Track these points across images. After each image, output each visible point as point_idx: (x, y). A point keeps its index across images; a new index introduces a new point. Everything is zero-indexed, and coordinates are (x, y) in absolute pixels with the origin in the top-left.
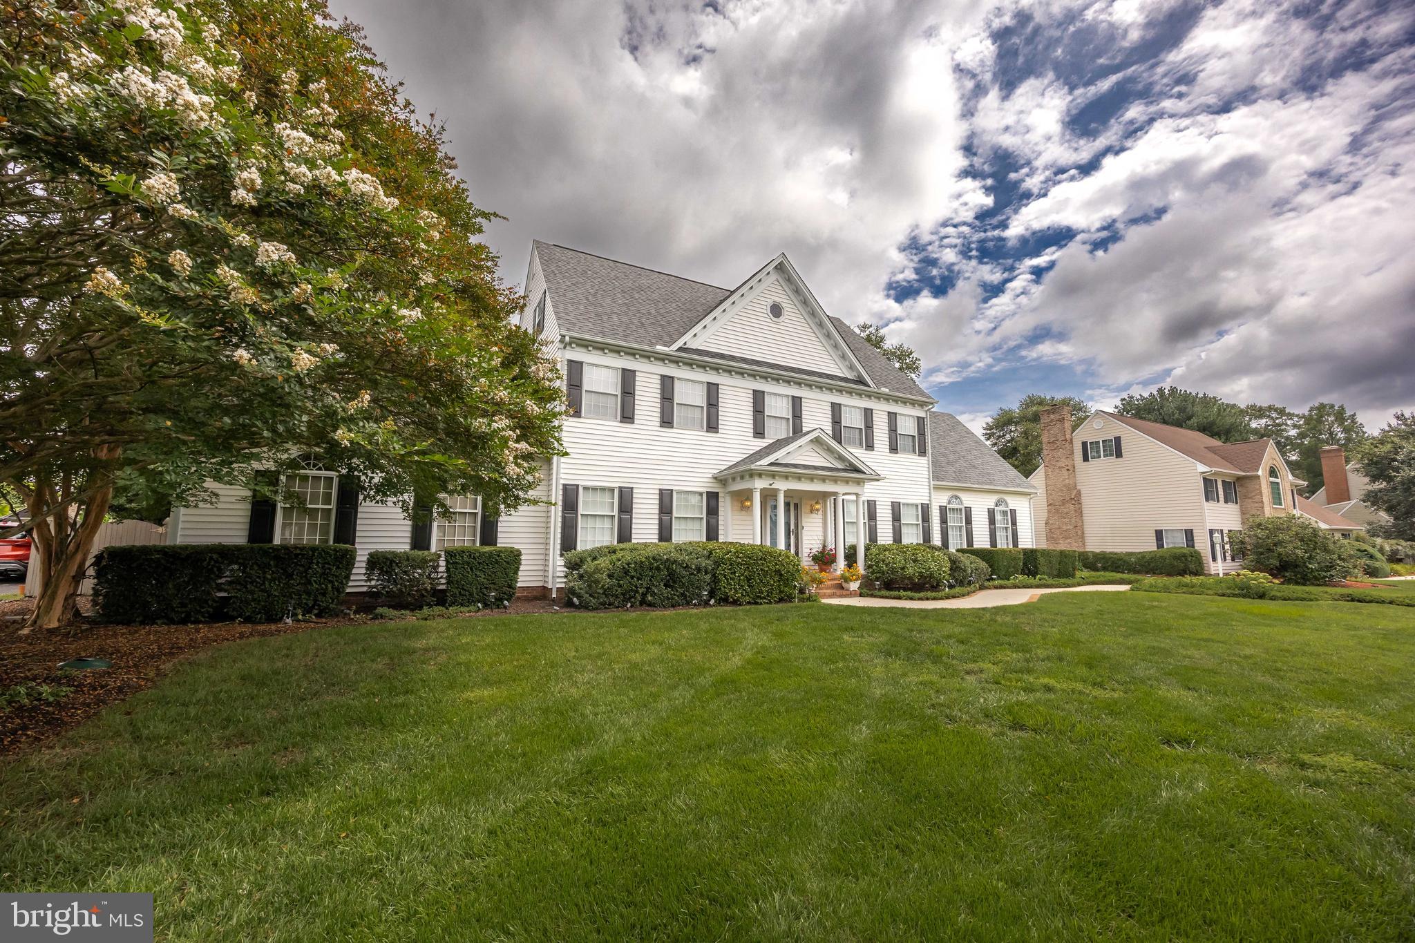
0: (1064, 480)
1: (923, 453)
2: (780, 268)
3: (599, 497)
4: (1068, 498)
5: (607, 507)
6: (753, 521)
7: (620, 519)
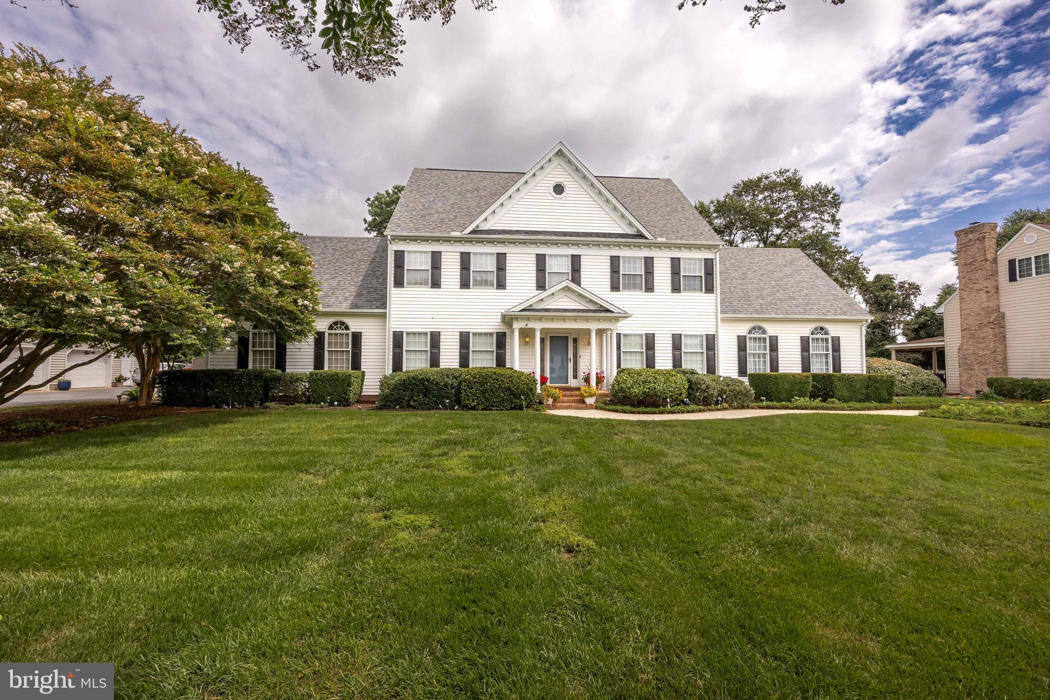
0: (982, 303)
1: (710, 289)
2: (560, 153)
3: (417, 339)
4: (985, 321)
5: (424, 345)
6: (534, 351)
7: (431, 353)
